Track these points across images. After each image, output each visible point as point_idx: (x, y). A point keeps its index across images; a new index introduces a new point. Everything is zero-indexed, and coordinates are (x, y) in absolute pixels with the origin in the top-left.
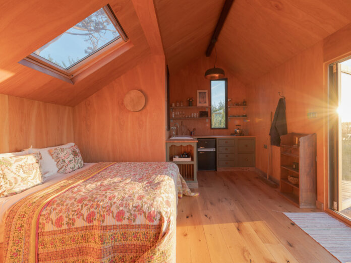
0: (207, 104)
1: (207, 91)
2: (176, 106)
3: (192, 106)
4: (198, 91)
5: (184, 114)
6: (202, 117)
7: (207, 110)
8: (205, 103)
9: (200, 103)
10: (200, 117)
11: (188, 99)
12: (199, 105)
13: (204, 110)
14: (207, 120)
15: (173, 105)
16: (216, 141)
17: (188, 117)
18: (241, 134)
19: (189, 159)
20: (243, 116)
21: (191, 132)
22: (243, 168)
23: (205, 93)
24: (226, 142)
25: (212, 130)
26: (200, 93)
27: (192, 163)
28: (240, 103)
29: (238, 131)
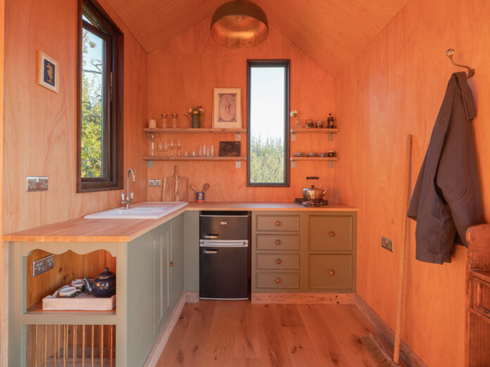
0: (237, 125)
1: (237, 91)
2: (158, 125)
3: (199, 127)
4: (217, 91)
5: (179, 148)
6: (226, 155)
7: (238, 138)
8: (234, 120)
9: (220, 120)
10: (220, 155)
11: (190, 110)
12: (217, 125)
13: (230, 139)
14: (238, 165)
15: (153, 124)
16: (250, 218)
17: (190, 155)
18: (320, 201)
19: (105, 303)
20: (329, 155)
21: (197, 195)
22: (320, 295)
23: (234, 95)
24: (279, 224)
25: (251, 190)
26: (221, 95)
27: (109, 320)
28: (319, 123)
29: (311, 193)
